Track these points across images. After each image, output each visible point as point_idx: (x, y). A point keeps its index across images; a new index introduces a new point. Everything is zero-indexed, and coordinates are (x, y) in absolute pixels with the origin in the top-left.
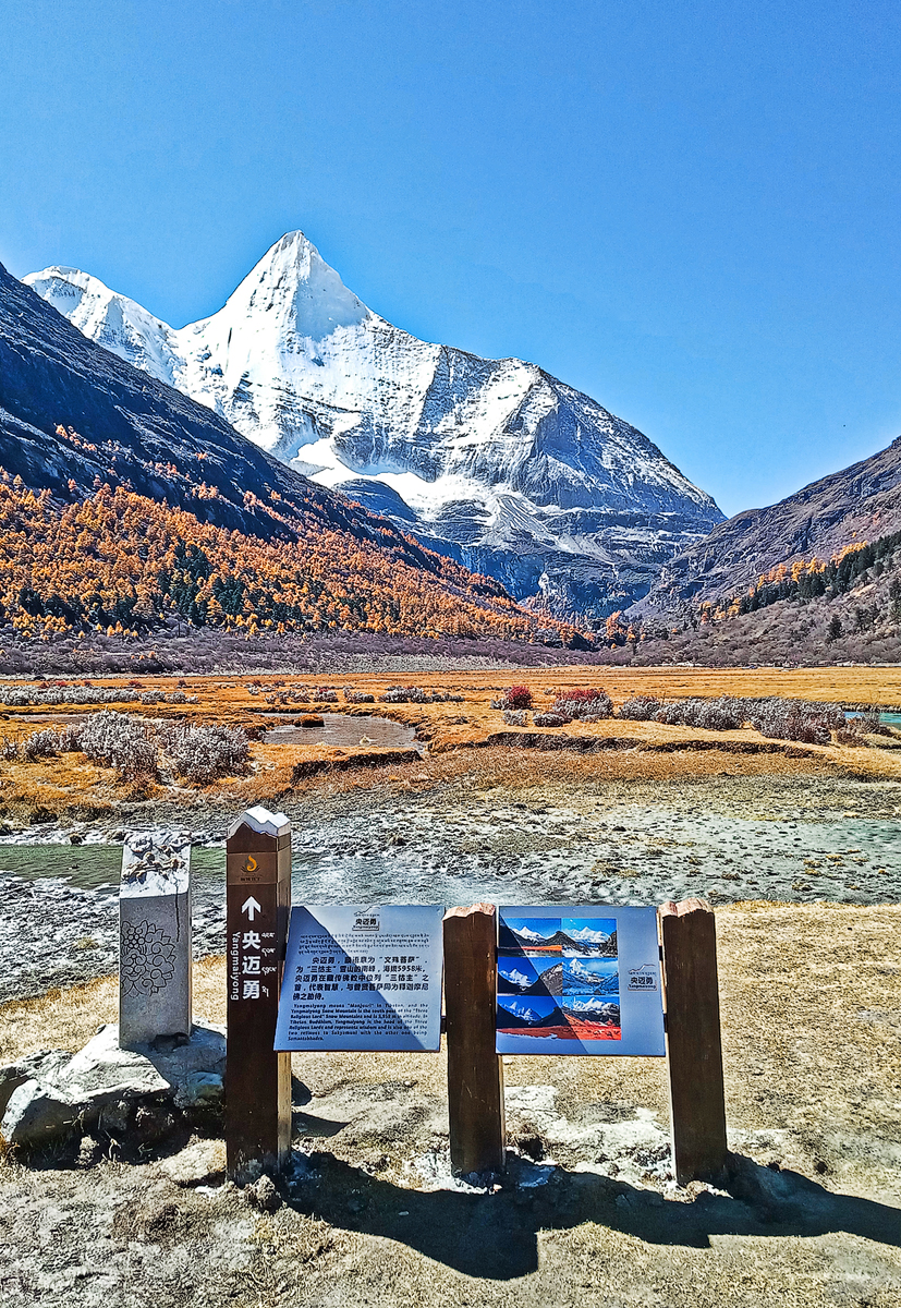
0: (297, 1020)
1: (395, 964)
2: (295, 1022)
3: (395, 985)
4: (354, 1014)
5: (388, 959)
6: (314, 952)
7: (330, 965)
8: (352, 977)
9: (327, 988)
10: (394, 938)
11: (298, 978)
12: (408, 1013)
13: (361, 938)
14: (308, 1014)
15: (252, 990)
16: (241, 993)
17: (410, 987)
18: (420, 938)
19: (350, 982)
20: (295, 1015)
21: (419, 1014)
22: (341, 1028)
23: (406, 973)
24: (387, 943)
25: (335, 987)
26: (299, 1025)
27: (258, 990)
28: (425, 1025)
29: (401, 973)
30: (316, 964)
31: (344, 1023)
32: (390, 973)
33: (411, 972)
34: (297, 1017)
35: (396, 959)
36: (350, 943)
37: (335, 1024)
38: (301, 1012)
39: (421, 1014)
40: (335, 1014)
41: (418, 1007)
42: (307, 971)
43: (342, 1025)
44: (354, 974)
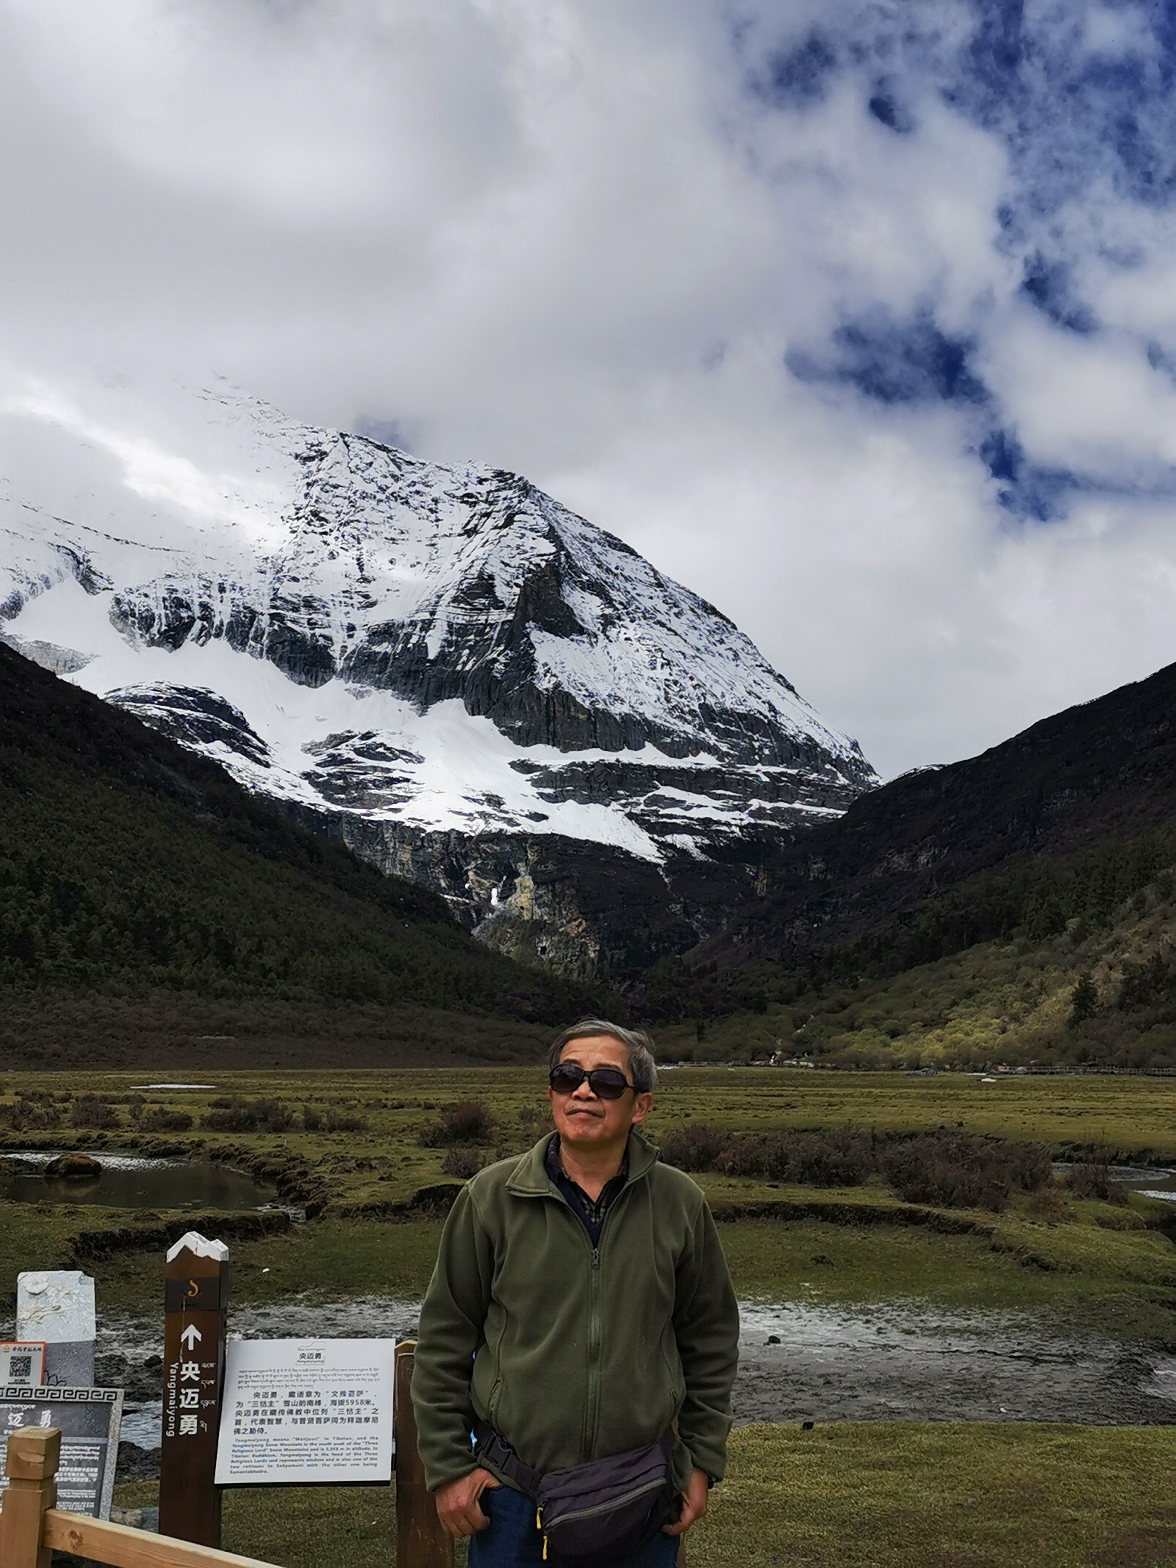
0: (239, 1454)
1: (342, 1398)
2: (237, 1456)
3: (342, 1419)
4: (300, 1447)
5: (335, 1393)
6: (255, 1387)
7: (273, 1399)
8: (297, 1411)
9: (270, 1421)
10: (340, 1372)
11: (239, 1413)
12: (357, 1446)
13: (306, 1373)
14: (250, 1448)
15: (189, 1425)
16: (177, 1429)
17: (359, 1420)
18: (369, 1372)
19: (294, 1416)
20: (236, 1449)
21: (368, 1446)
22: (286, 1461)
23: (355, 1407)
24: (334, 1378)
25: (279, 1421)
26: (241, 1459)
27: (195, 1425)
28: (375, 1457)
29: (350, 1407)
30: (257, 1399)
31: (290, 1456)
32: (338, 1407)
33: (359, 1406)
34: (239, 1451)
35: (343, 1393)
36: (295, 1378)
37: (279, 1458)
38: (242, 1446)
39: (371, 1446)
40: (279, 1447)
41: (368, 1440)
42: (247, 1407)
43: (287, 1458)
44: (299, 1408)
